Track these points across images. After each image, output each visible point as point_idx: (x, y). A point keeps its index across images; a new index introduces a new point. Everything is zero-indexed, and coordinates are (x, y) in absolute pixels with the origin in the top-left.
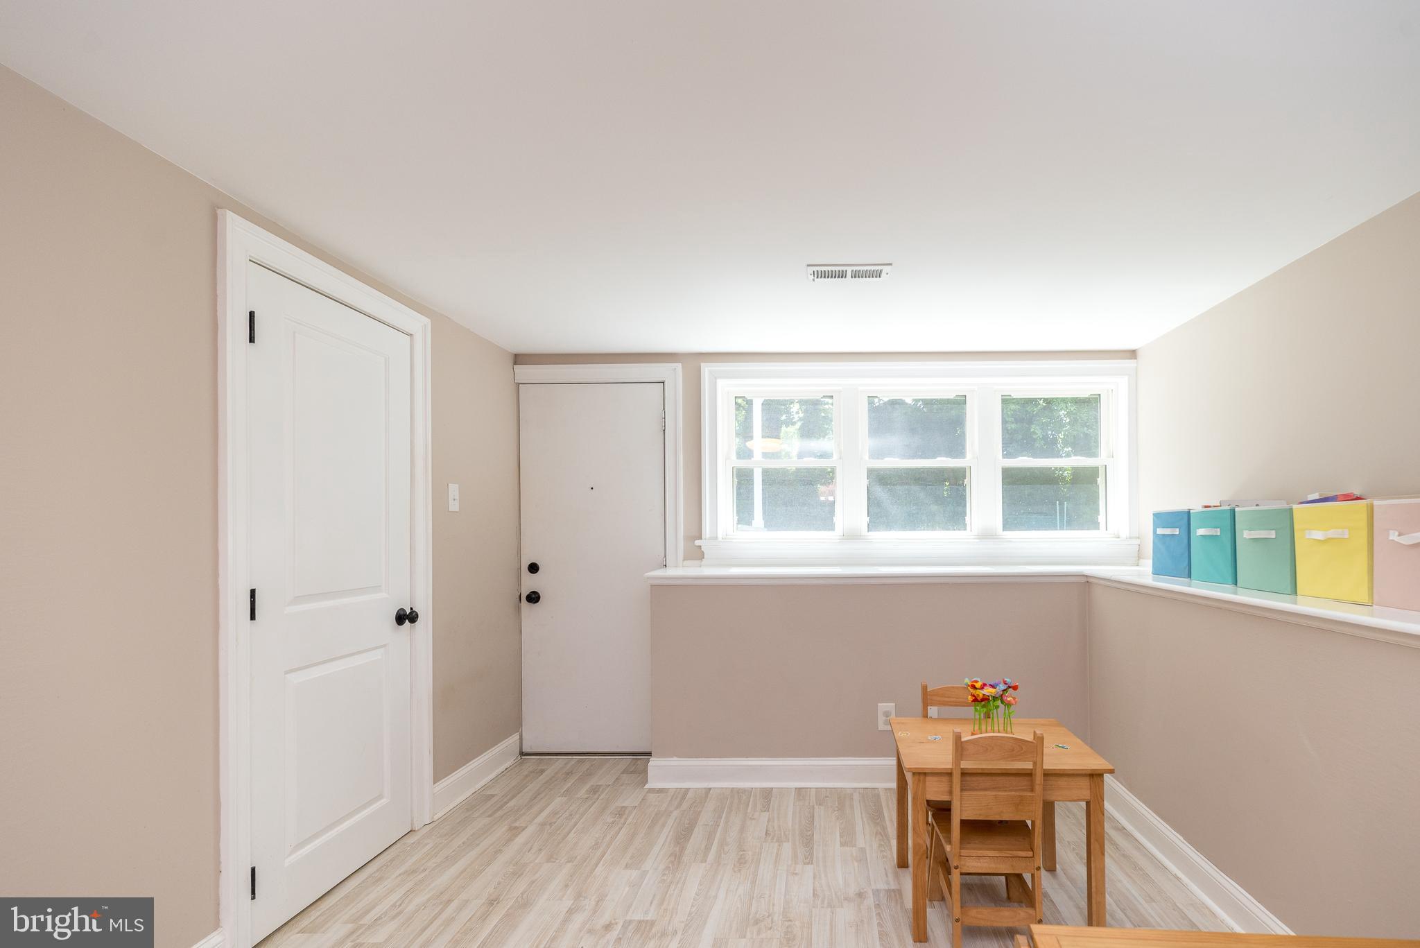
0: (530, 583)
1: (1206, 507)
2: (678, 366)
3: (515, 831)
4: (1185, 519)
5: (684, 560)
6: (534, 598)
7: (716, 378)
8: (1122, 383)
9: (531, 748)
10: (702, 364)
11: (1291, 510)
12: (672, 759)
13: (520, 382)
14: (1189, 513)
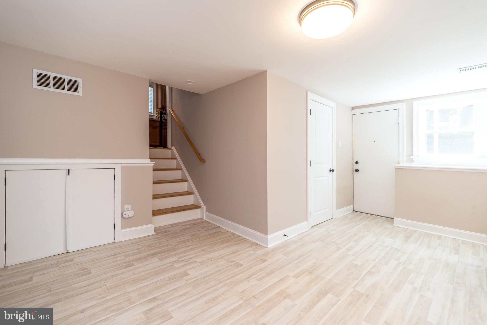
0: (356, 167)
2: (404, 104)
5: (406, 162)
6: (357, 171)
9: (356, 210)
10: (413, 102)
13: (354, 114)
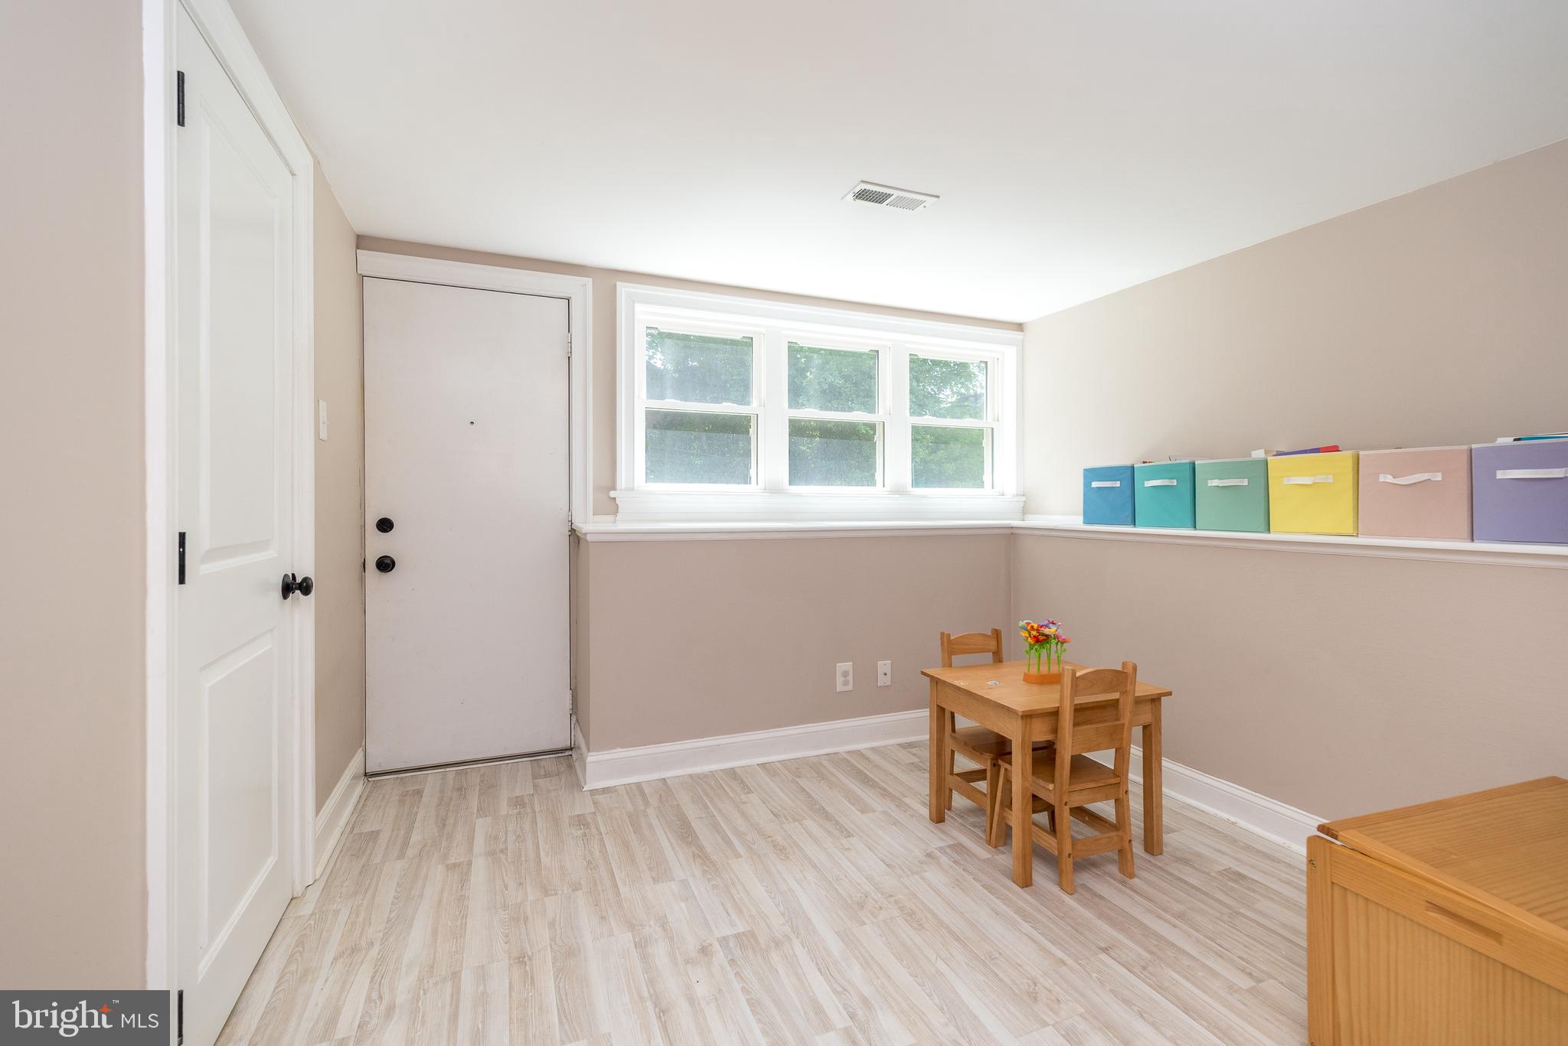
0: (379, 545)
1: (1144, 462)
2: (589, 281)
3: (462, 871)
4: (1129, 474)
5: (595, 512)
6: (385, 565)
7: (634, 302)
8: (1010, 354)
9: (380, 765)
10: (618, 283)
11: (1266, 462)
12: (615, 751)
13: (364, 273)
14: (1133, 467)
